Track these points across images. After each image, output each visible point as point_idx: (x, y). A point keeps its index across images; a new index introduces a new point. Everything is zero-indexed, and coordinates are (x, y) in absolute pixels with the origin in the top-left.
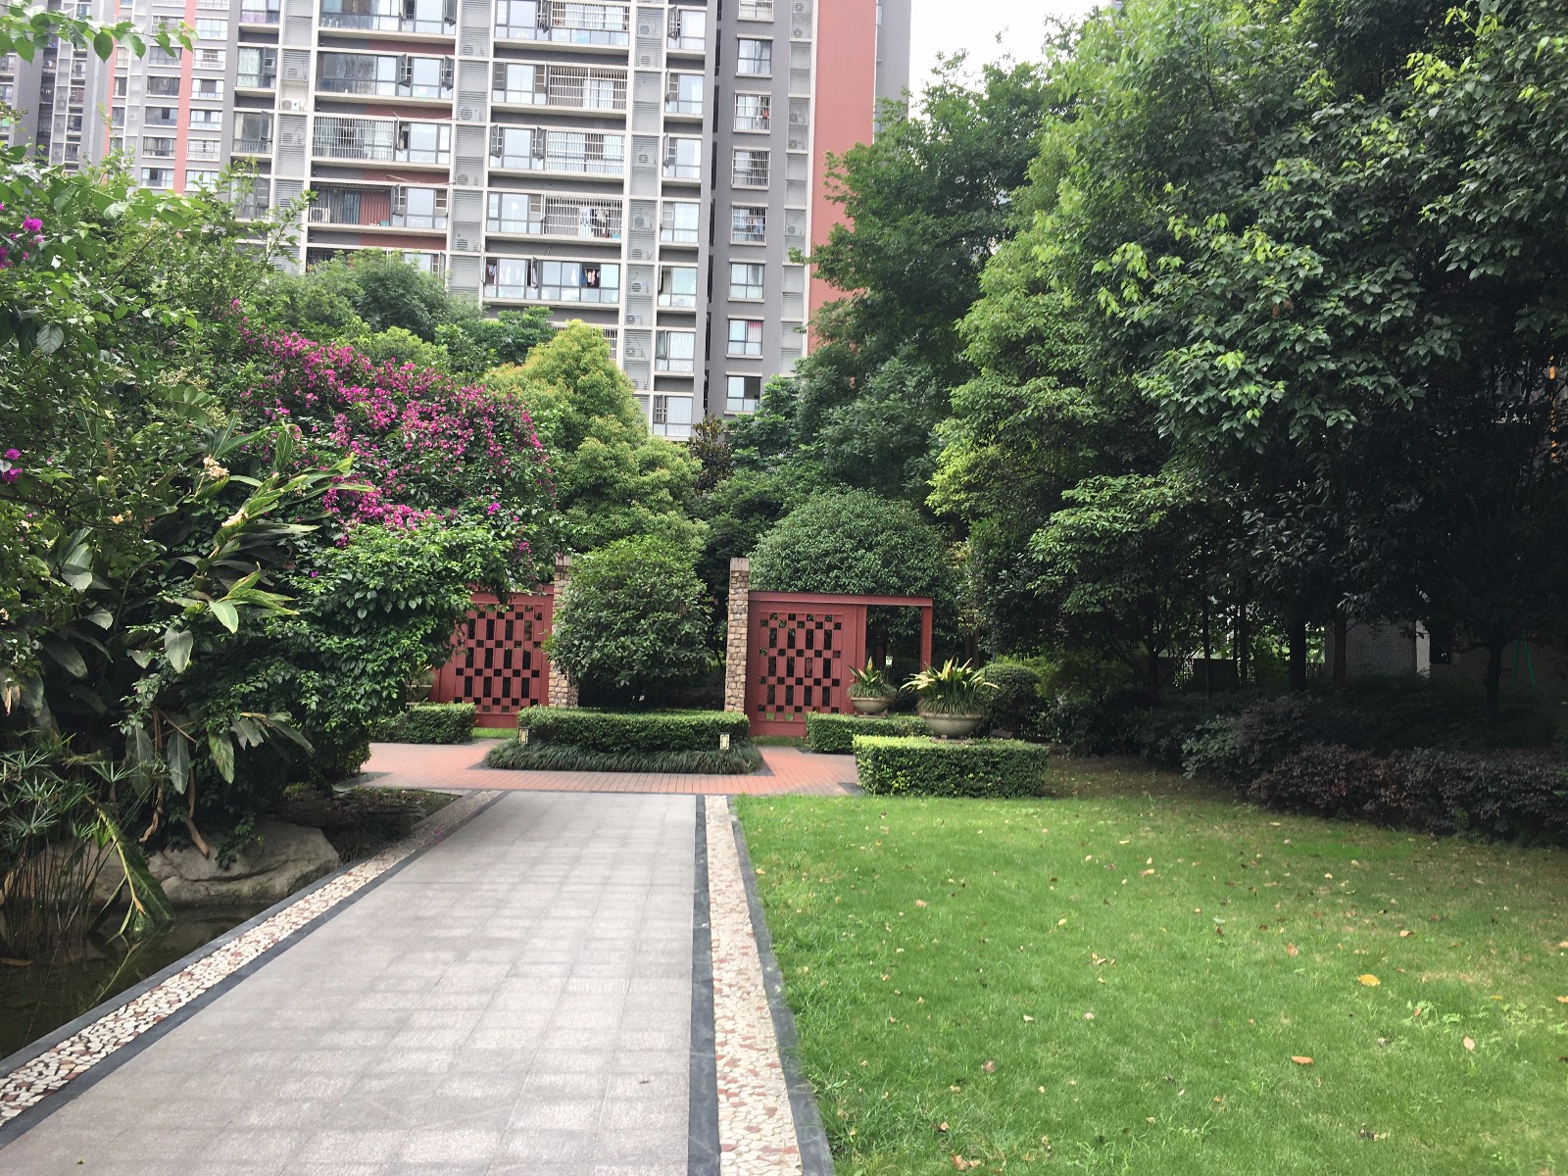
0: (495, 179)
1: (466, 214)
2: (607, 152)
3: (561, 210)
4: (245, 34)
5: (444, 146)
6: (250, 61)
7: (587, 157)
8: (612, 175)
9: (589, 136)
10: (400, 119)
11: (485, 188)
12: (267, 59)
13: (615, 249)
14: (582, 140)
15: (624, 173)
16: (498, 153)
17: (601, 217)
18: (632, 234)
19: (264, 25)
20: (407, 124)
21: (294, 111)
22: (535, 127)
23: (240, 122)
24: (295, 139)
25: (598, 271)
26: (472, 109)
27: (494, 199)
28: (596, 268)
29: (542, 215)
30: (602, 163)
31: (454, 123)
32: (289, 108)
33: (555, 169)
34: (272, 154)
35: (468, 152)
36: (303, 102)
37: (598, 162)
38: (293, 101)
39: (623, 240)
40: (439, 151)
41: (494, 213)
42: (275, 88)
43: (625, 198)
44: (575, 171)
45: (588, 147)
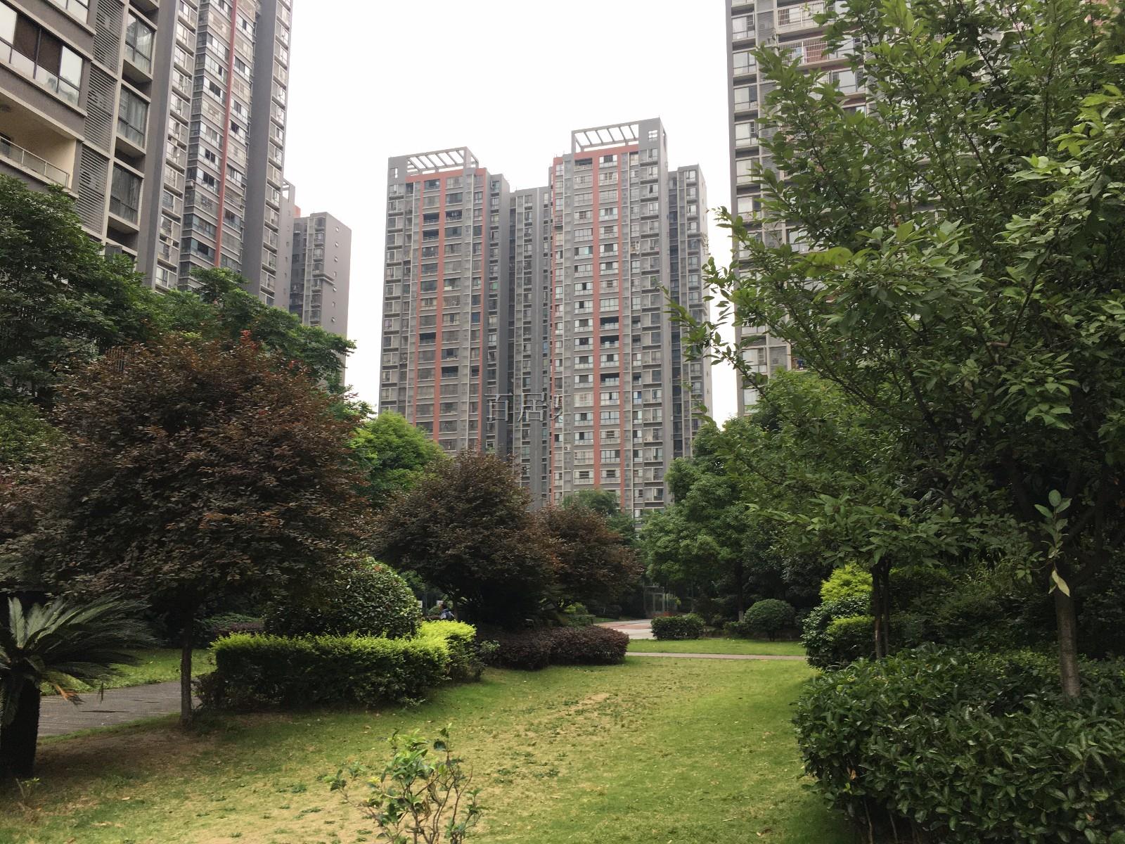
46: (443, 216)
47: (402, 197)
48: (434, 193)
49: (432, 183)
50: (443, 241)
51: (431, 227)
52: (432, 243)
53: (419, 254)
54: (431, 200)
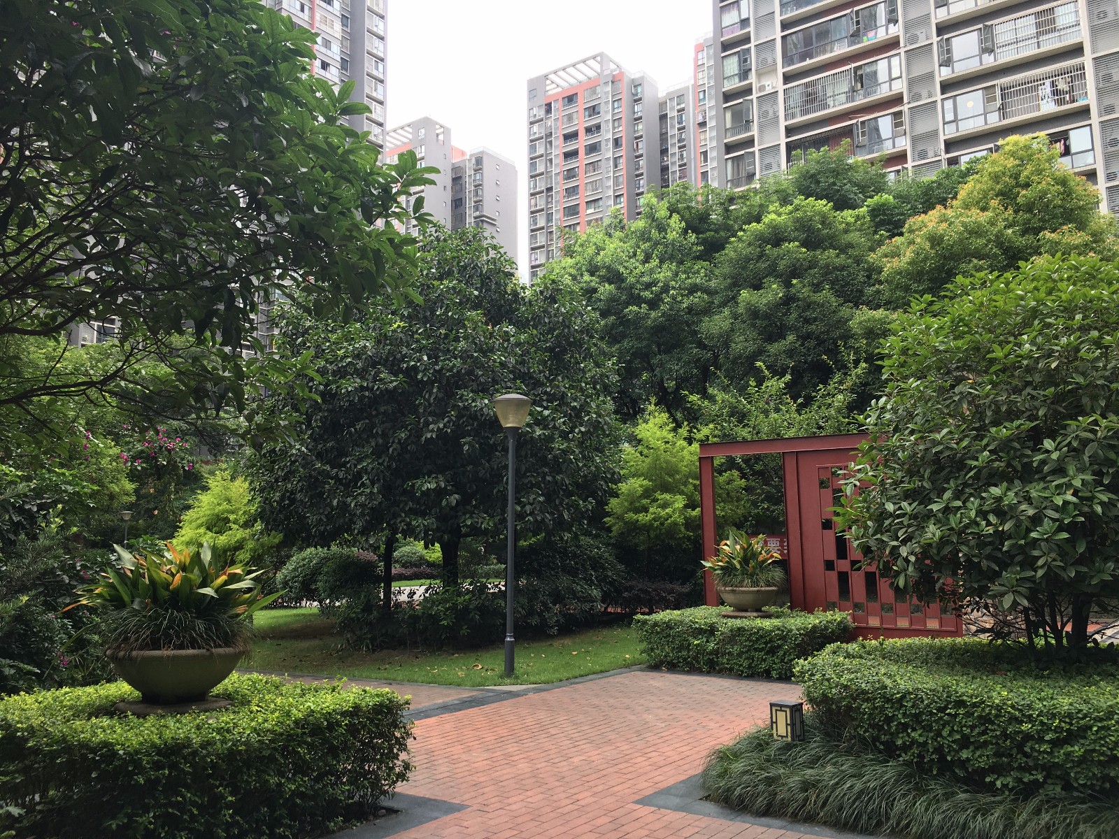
0: (946, 86)
1: (922, 127)
2: (1060, 22)
3: (1018, 93)
4: (726, 46)
5: (895, 74)
6: (732, 65)
7: (1038, 34)
8: (1069, 41)
9: (1038, 14)
10: (854, 65)
11: (939, 97)
12: (744, 59)
13: (1084, 112)
14: (1032, 20)
15: (1083, 35)
16: (947, 62)
17: (1062, 86)
18: (1100, 92)
19: (739, 33)
20: (860, 67)
21: (769, 90)
22: (981, 26)
23: (729, 115)
24: (771, 112)
25: (1066, 139)
26: (918, 33)
27: (949, 104)
28: (1064, 136)
29: (999, 103)
30: (1057, 34)
31: (902, 51)
32: (764, 90)
33: (1006, 56)
34: (755, 131)
35: (918, 71)
36: (774, 83)
37: (1051, 35)
38: (767, 84)
39: (1091, 99)
40: (891, 80)
41: (950, 117)
42: (752, 78)
43: (1087, 60)
44: (1029, 51)
45: (1038, 25)
46: (582, 133)
47: (542, 120)
48: (572, 109)
49: (571, 99)
50: (583, 159)
51: (571, 147)
52: (572, 164)
53: (560, 178)
54: (570, 118)
